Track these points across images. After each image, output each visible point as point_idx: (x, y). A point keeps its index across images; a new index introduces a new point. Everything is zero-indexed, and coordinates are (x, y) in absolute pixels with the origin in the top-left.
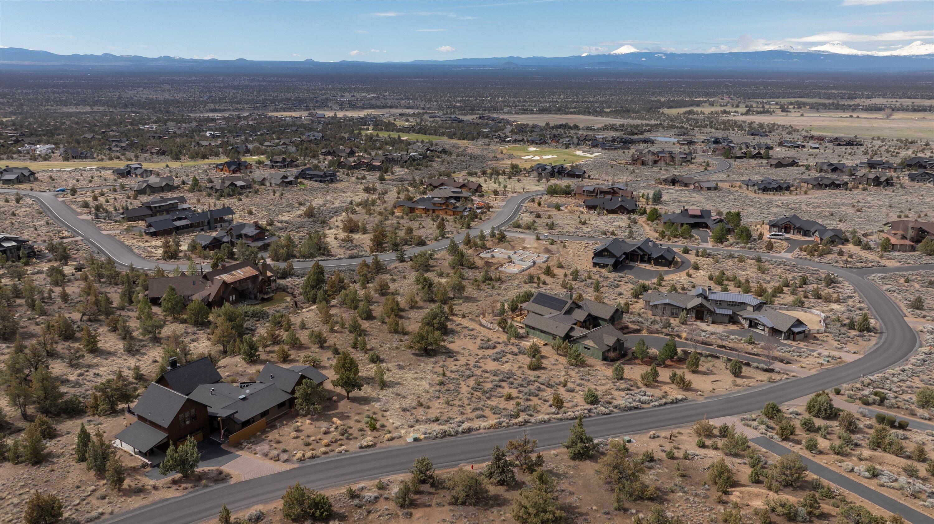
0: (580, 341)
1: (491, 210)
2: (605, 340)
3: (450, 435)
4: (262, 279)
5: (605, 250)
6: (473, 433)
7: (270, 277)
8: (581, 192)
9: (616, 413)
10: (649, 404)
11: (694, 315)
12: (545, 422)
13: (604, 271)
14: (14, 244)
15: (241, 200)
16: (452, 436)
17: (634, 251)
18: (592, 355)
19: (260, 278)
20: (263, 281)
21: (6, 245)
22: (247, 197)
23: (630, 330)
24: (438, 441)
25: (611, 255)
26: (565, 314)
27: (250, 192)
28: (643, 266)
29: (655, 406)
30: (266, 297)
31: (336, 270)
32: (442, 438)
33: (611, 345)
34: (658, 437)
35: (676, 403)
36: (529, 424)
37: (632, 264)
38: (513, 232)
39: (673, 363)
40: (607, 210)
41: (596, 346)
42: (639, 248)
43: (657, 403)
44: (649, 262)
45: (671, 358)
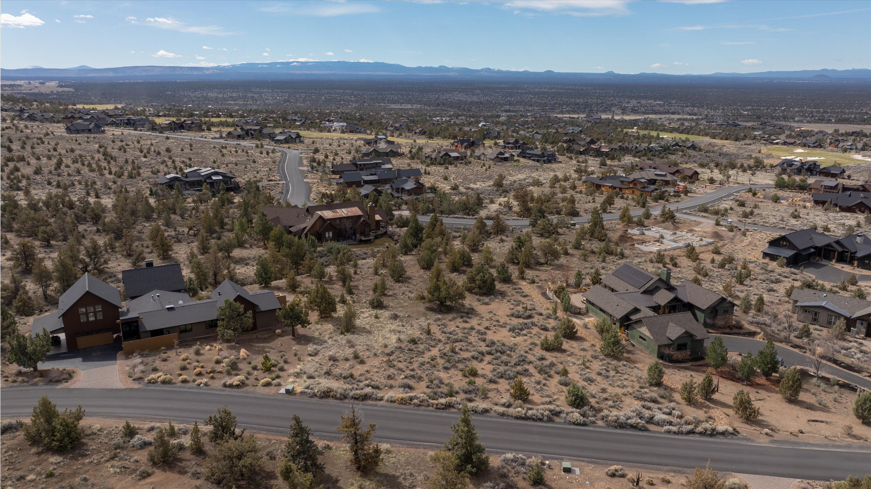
0: (635, 326)
1: (689, 194)
2: (668, 331)
3: (335, 397)
4: (364, 221)
5: (783, 238)
6: (370, 402)
7: (379, 221)
8: (819, 187)
9: (600, 427)
10: (662, 426)
11: (864, 330)
12: (476, 412)
13: (773, 265)
14: (221, 178)
15: (447, 168)
16: (337, 399)
17: (829, 245)
18: (647, 348)
19: (362, 219)
20: (366, 224)
21: (214, 178)
22: (456, 166)
23: (742, 331)
24: (315, 400)
25: (792, 246)
26: (644, 292)
27: (461, 163)
28: (839, 266)
29: (669, 432)
30: (363, 238)
31: (462, 227)
32: (321, 398)
33: (673, 339)
34: (623, 476)
35: (712, 435)
36: (453, 410)
37: (824, 262)
38: (695, 215)
39: (767, 383)
40: (840, 207)
41: (652, 337)
42: (838, 242)
43: (674, 429)
44: (850, 262)
45: (767, 374)
